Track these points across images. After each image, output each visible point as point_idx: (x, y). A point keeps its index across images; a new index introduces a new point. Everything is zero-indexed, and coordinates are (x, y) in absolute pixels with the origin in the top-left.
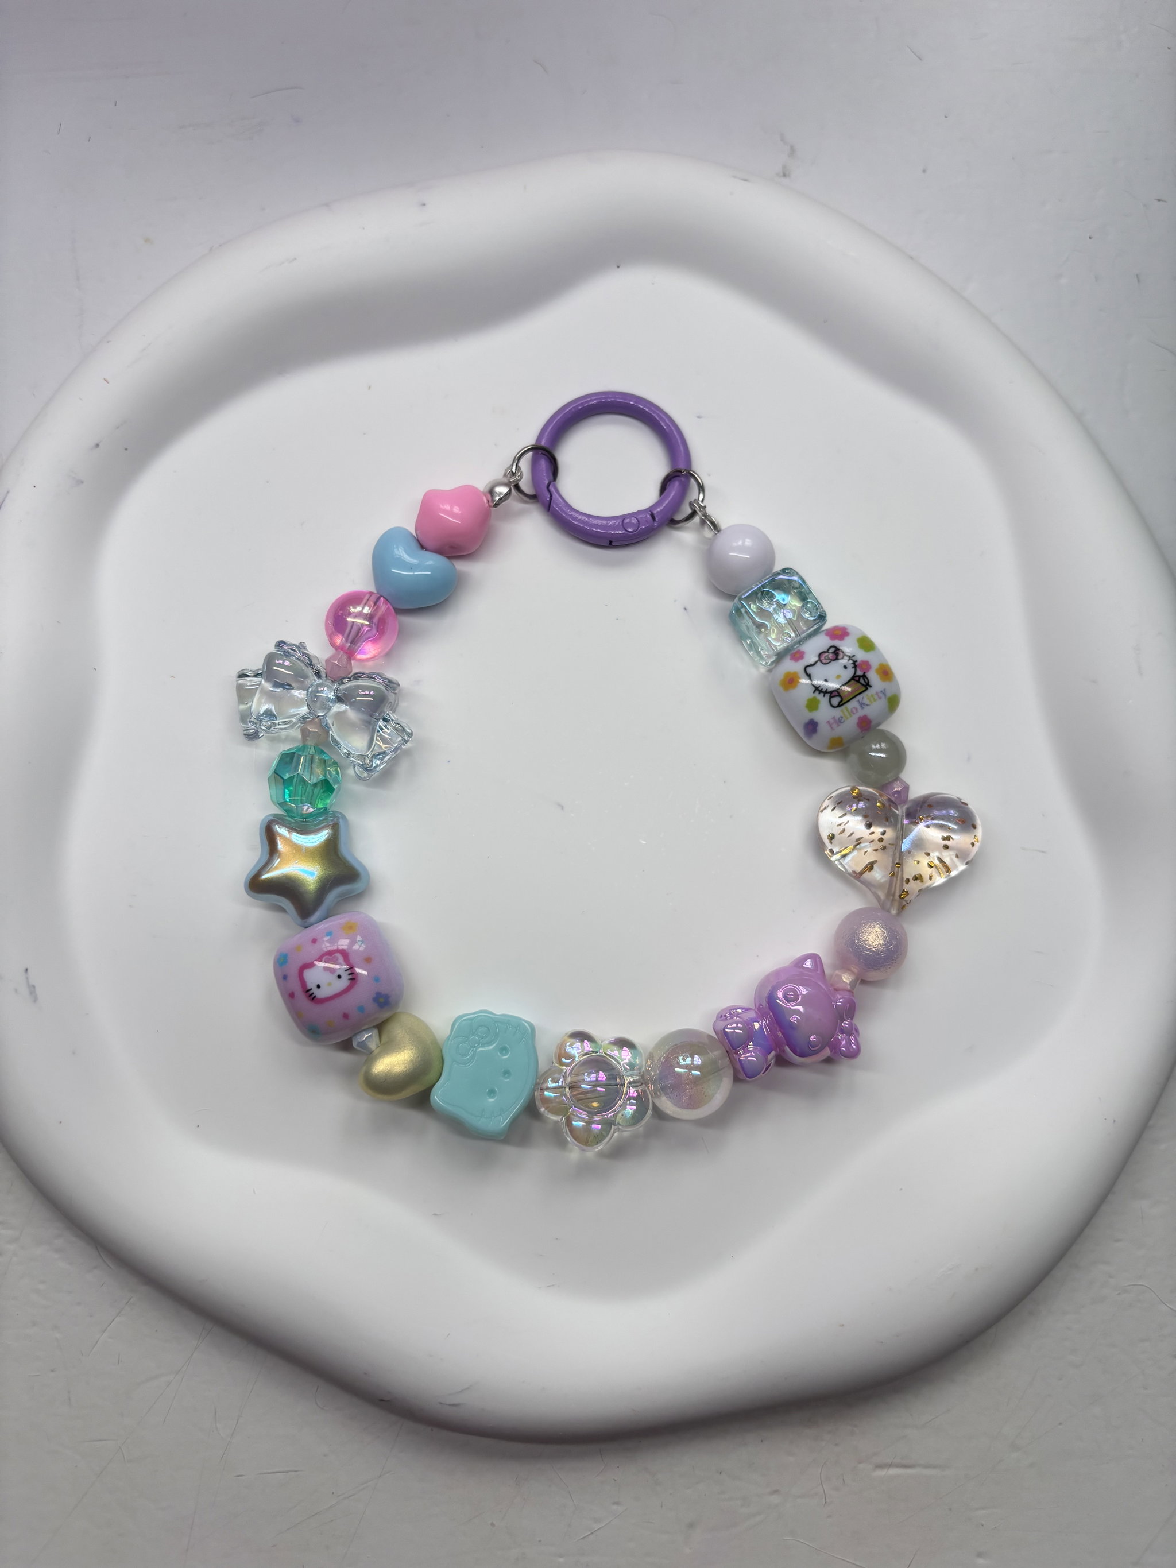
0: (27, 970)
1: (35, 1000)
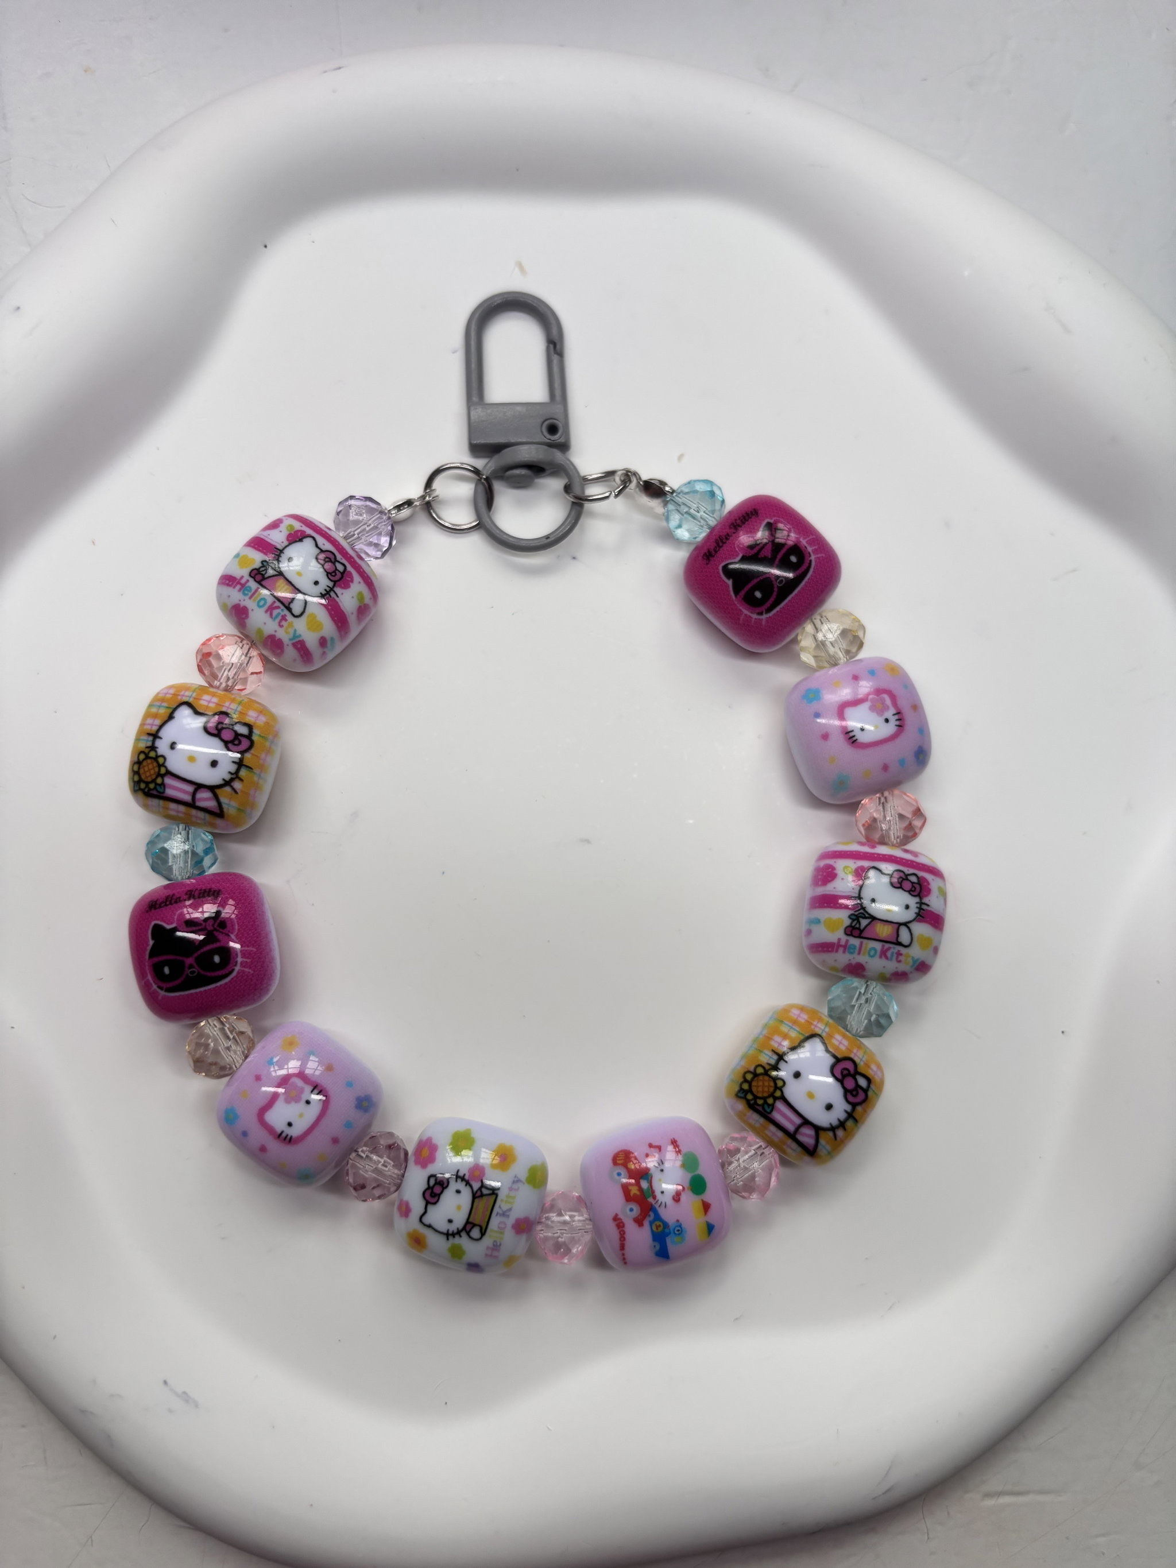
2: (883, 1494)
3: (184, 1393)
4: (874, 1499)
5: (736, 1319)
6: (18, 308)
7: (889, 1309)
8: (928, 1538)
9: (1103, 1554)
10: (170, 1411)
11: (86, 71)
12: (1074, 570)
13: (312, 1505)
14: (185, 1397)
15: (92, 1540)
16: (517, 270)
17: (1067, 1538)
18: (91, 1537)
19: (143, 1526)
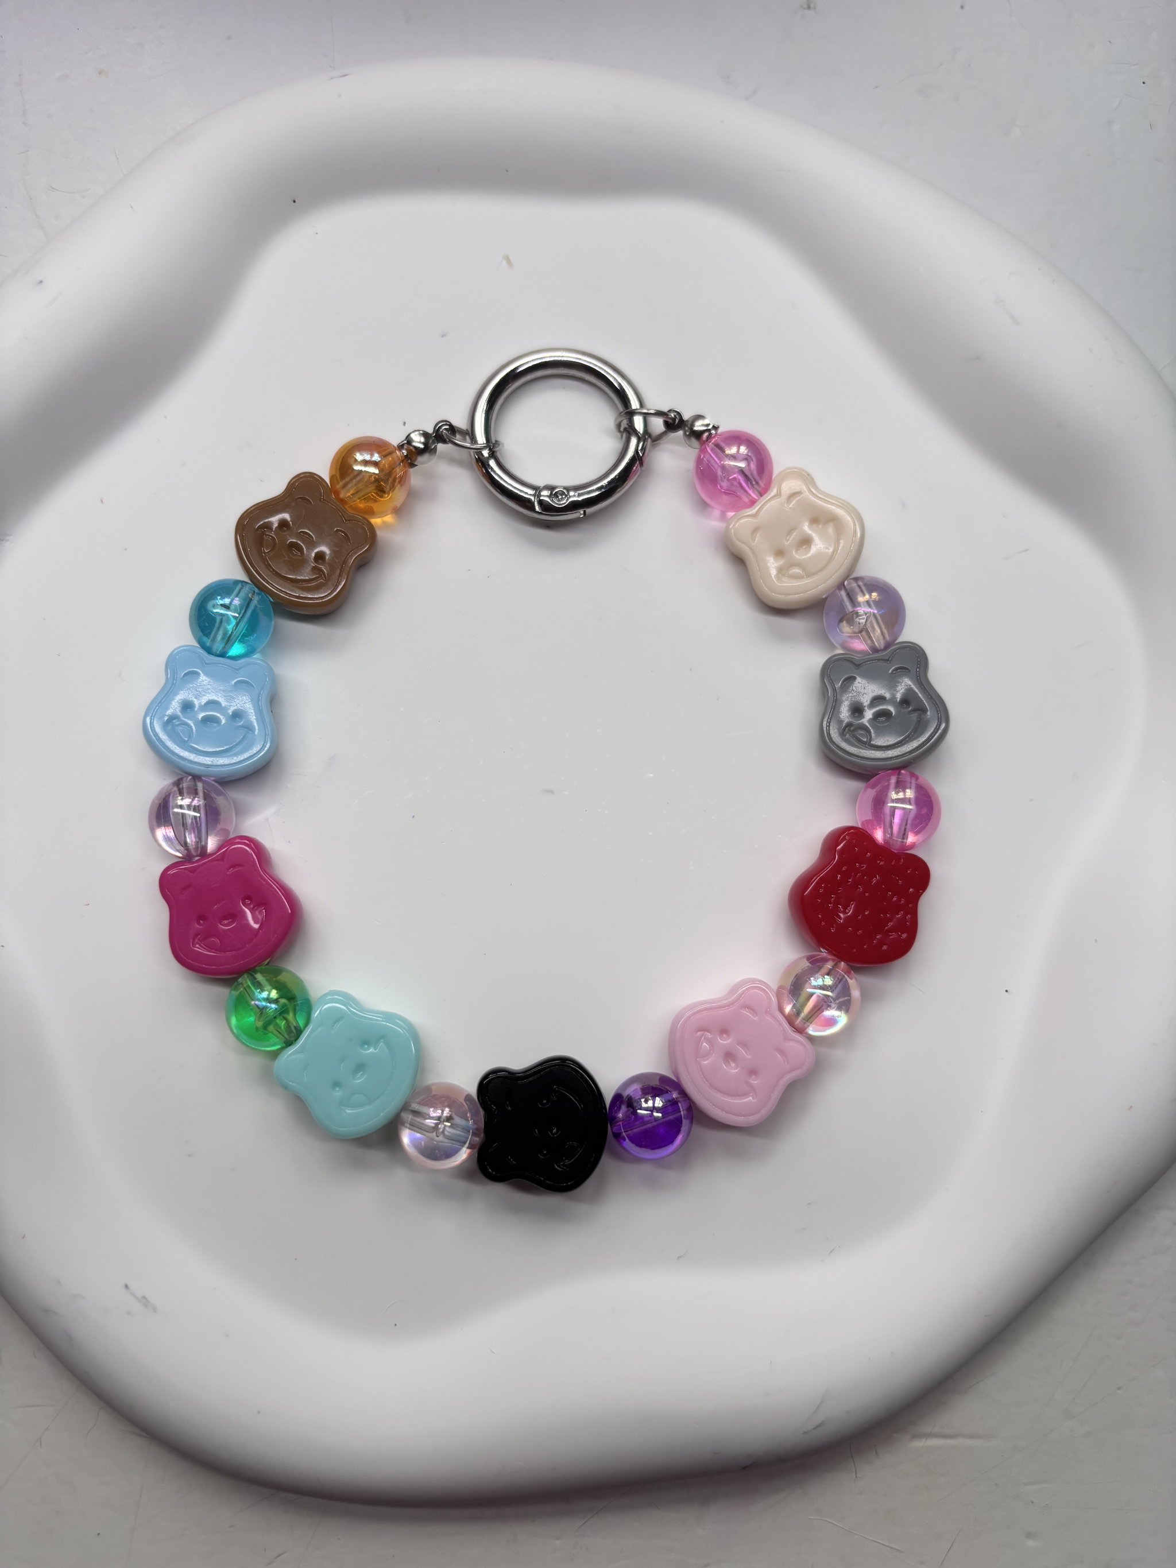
0: (126, 1286)
1: (155, 1310)
2: (814, 1429)
3: (144, 1297)
4: (805, 1433)
5: (680, 1257)
6: (41, 282)
7: (829, 1253)
8: (856, 1477)
9: (1032, 1502)
10: (129, 1313)
11: (100, 73)
12: (1026, 550)
13: (259, 1412)
14: (144, 1301)
15: (41, 1442)
16: (504, 262)
17: (996, 1485)
18: (40, 1438)
19: (90, 1430)
